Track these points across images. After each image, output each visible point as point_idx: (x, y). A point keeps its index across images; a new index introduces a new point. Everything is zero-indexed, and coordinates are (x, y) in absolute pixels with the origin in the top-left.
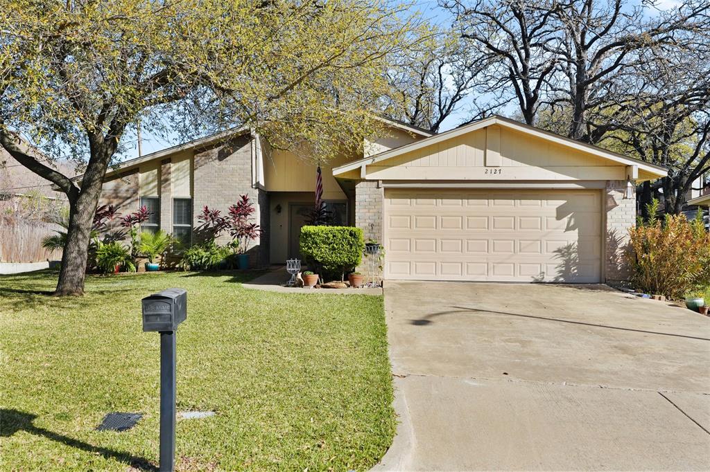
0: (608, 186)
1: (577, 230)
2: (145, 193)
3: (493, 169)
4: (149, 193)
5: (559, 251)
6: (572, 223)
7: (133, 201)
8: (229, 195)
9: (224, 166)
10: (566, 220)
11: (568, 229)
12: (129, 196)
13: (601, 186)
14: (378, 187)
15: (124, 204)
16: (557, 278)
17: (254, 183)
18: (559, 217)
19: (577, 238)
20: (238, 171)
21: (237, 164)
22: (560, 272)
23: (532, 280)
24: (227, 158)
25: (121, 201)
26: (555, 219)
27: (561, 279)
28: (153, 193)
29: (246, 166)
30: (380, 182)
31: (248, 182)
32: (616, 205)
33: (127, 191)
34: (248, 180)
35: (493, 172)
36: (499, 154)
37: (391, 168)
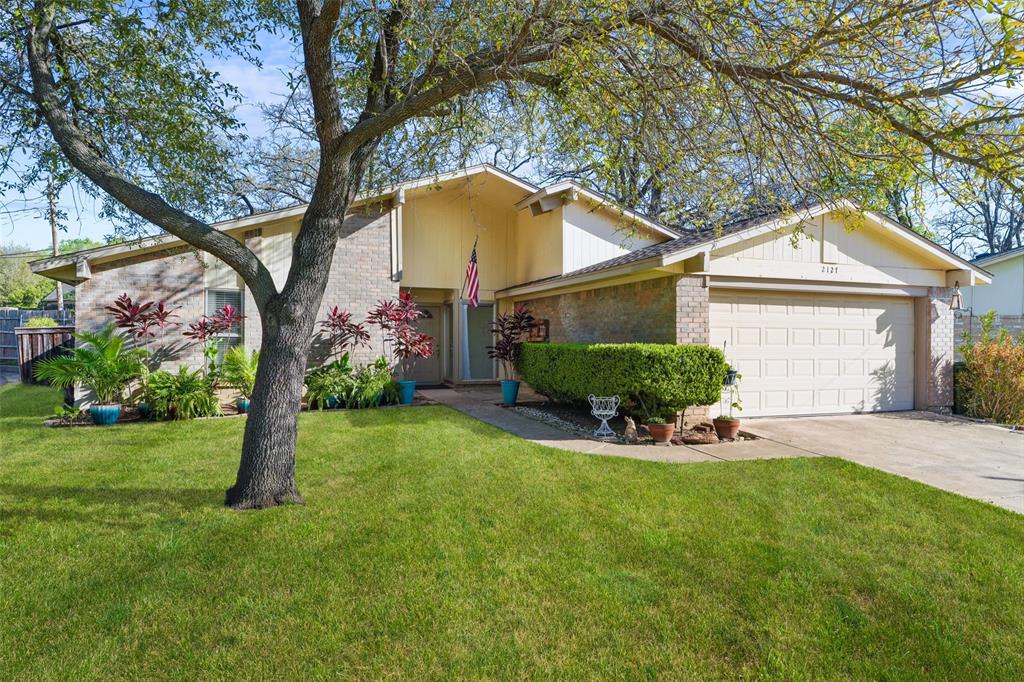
0: (932, 293)
1: (894, 346)
2: (212, 282)
3: (830, 266)
4: (219, 283)
5: (875, 373)
6: (890, 338)
7: (190, 295)
8: (357, 291)
9: (349, 246)
10: (884, 332)
11: (887, 344)
12: (184, 286)
13: (923, 293)
14: (704, 286)
15: (175, 298)
16: (875, 406)
17: (395, 272)
18: (879, 331)
19: (894, 356)
20: (371, 254)
21: (369, 245)
22: (877, 399)
23: (853, 411)
24: (354, 235)
25: (167, 294)
26: (874, 332)
27: (879, 408)
28: (228, 282)
29: (382, 249)
30: (708, 278)
31: (385, 271)
32: (938, 317)
33: (180, 277)
34: (385, 268)
35: (830, 270)
36: (836, 247)
37: (721, 259)
